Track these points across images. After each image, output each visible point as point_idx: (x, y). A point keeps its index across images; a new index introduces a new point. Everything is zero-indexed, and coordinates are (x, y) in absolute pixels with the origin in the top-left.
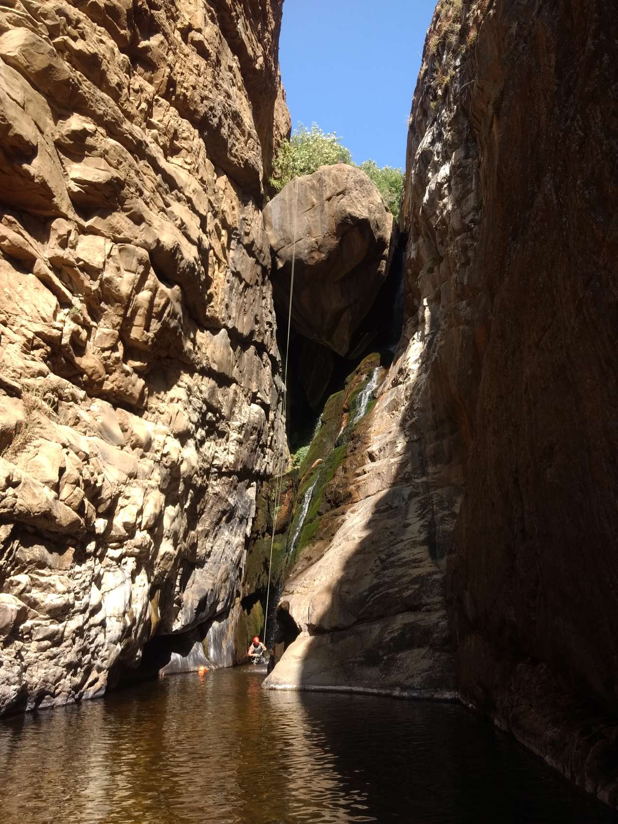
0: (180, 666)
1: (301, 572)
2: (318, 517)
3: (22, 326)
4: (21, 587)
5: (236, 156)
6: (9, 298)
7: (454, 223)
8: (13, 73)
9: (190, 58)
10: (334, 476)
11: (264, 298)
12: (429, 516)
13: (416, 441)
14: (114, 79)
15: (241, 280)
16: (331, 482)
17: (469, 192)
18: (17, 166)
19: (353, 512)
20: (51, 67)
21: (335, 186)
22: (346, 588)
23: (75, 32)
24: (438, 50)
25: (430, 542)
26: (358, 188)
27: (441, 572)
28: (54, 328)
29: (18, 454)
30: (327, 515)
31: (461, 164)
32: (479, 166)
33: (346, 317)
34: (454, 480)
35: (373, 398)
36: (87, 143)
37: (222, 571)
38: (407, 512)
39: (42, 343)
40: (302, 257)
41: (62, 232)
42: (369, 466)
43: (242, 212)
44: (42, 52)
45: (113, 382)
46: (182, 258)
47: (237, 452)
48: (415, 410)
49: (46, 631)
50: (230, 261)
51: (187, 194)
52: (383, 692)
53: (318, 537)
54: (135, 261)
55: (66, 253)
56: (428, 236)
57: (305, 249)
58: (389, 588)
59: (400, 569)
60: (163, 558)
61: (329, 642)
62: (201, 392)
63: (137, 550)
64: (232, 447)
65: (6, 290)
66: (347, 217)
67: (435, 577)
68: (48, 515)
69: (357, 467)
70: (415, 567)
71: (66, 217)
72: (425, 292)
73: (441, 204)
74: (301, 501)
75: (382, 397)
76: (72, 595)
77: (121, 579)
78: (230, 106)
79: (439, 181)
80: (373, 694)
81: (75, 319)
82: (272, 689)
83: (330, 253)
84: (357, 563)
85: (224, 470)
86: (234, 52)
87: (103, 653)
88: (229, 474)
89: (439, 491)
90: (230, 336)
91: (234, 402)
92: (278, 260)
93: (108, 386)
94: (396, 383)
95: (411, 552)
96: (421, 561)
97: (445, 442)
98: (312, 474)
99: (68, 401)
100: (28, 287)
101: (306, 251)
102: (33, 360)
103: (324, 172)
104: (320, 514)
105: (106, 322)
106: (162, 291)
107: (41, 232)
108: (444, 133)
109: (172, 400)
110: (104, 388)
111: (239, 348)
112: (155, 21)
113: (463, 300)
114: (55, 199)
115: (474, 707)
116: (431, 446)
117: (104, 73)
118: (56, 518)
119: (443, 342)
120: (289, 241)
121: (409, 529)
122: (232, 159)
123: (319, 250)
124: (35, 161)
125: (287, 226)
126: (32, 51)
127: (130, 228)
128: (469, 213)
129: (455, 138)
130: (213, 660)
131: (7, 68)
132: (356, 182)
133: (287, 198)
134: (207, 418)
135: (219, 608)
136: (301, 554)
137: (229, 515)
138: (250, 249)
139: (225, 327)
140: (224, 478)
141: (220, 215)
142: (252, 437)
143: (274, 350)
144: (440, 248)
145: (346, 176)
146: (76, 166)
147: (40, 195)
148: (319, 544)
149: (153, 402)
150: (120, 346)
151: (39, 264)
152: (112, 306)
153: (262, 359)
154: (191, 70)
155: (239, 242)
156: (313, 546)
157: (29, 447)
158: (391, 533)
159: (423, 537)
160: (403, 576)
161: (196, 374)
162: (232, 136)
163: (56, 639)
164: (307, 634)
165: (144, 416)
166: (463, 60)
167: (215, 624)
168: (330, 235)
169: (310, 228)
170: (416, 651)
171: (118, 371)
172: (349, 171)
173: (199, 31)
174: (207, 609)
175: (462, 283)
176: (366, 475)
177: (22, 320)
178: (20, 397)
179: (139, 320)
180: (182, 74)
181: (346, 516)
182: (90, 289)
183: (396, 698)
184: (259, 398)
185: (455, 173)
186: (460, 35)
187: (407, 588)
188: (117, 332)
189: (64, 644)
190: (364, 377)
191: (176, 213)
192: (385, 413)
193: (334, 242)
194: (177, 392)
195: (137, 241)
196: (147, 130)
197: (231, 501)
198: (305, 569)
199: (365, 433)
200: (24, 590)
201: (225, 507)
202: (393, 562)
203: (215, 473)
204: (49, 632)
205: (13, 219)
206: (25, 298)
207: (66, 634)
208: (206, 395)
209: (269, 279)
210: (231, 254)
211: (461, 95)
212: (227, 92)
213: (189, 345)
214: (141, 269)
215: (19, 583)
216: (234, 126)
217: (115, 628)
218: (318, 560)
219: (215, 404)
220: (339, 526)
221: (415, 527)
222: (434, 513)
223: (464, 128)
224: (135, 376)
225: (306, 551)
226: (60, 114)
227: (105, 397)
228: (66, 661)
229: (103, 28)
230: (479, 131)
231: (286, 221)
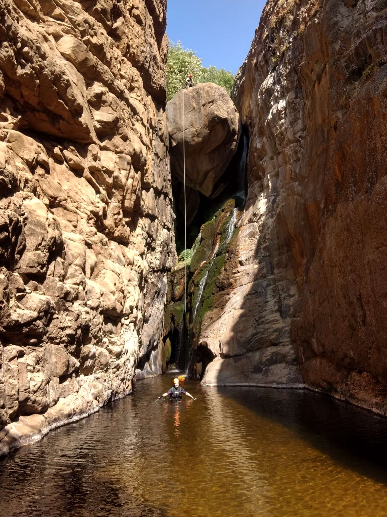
0: (141, 376)
1: (209, 326)
2: (212, 296)
3: (84, 208)
4: (107, 344)
5: (155, 83)
6: (77, 193)
7: (289, 135)
8: (71, 66)
9: (134, 28)
10: (220, 273)
11: (167, 165)
12: (278, 296)
13: (268, 256)
14: (108, 55)
15: (158, 157)
16: (219, 277)
17: (298, 119)
18: (76, 120)
19: (234, 294)
20: (86, 59)
21: (207, 97)
22: (239, 335)
23: (92, 32)
24: (276, 25)
25: (280, 310)
26: (221, 99)
27: (288, 326)
28: (97, 207)
29: (96, 278)
30: (217, 294)
31: (293, 101)
32: (304, 105)
33: (211, 175)
34: (289, 277)
35: (237, 229)
36: (102, 99)
37: (156, 324)
38: (266, 295)
39: (93, 216)
40: (188, 139)
41: (95, 153)
42: (240, 268)
43: (157, 116)
44: (82, 50)
45: (118, 231)
46: (143, 156)
47: (161, 258)
48: (267, 239)
49: (115, 364)
50: (153, 146)
51: (141, 116)
52: (267, 385)
53: (214, 307)
54: (126, 163)
55: (96, 164)
56: (270, 138)
57: (189, 135)
58: (262, 335)
59: (267, 325)
60: (139, 321)
61: (233, 362)
62: (146, 228)
63: (134, 319)
64: (158, 256)
65: (75, 189)
66: (215, 117)
67: (286, 329)
68: (114, 309)
69: (233, 269)
70: (275, 324)
71: (95, 143)
72: (268, 170)
73: (280, 123)
74: (198, 285)
75: (242, 228)
76: (122, 346)
77: (131, 335)
78: (152, 52)
79: (279, 109)
80: (261, 387)
81: (103, 200)
82: (208, 386)
83: (204, 138)
84: (243, 321)
85: (155, 269)
86: (150, 15)
87: (130, 373)
88: (157, 271)
89: (281, 283)
90: (155, 192)
91: (157, 229)
92: (172, 140)
93: (116, 234)
94: (251, 221)
95: (271, 316)
96: (277, 321)
97: (284, 257)
98: (202, 270)
99: (105, 246)
100: (83, 186)
101: (190, 136)
102: (92, 226)
103: (200, 88)
104: (213, 294)
105: (115, 199)
106: (136, 177)
107: (83, 152)
108: (282, 80)
109: (138, 235)
110: (115, 235)
111: (157, 197)
112: (120, 10)
113: (295, 182)
114: (91, 134)
115: (319, 391)
116: (276, 259)
117: (105, 53)
118: (117, 309)
119: (284, 204)
120: (179, 130)
121: (268, 303)
122: (153, 85)
123: (198, 135)
124: (83, 115)
125: (178, 120)
126: (77, 50)
127: (122, 144)
128: (298, 132)
129: (290, 85)
130: (154, 371)
131: (69, 64)
132: (220, 95)
133: (177, 103)
134: (148, 242)
135: (155, 344)
136: (205, 315)
137: (158, 293)
138: (161, 138)
139: (153, 187)
140: (155, 274)
141: (149, 121)
142: (165, 249)
143: (171, 196)
144: (278, 147)
145: (214, 92)
146: (97, 112)
147: (85, 133)
148: (215, 311)
149: (132, 239)
150: (121, 212)
151: (86, 172)
152: (118, 190)
153: (166, 202)
154: (136, 36)
155: (157, 135)
156: (212, 311)
157: (100, 275)
158: (259, 306)
159: (276, 308)
160: (269, 328)
161: (143, 218)
162: (154, 71)
163: (118, 367)
164: (220, 358)
165: (129, 247)
166: (295, 39)
167: (153, 352)
168: (204, 127)
169: (192, 122)
170: (279, 365)
171: (121, 225)
172: (216, 88)
173: (137, 8)
174: (151, 345)
175: (295, 172)
176: (239, 274)
177: (83, 205)
178: (92, 248)
179: (128, 196)
180: (132, 39)
181: (231, 296)
182: (109, 183)
183: (274, 388)
184: (166, 225)
185: (289, 106)
186: (293, 23)
187: (272, 335)
188: (120, 204)
189: (120, 370)
190: (228, 214)
191: (138, 130)
192: (247, 239)
193: (207, 131)
194: (138, 230)
195: (126, 152)
196: (122, 80)
197: (159, 286)
198: (211, 324)
199: (235, 249)
200: (108, 346)
201: (157, 290)
202: (263, 321)
203: (151, 271)
204: (116, 365)
205: (74, 149)
206: (83, 192)
207: (121, 365)
208: (147, 229)
209: (169, 153)
210: (154, 142)
211: (293, 60)
212: (150, 44)
213: (142, 203)
214: (129, 168)
215: (106, 343)
216: (154, 65)
217: (132, 360)
218: (218, 319)
219: (151, 233)
220: (227, 301)
221: (272, 304)
222: (280, 295)
223: (294, 80)
224: (126, 226)
225: (208, 314)
226: (89, 84)
227: (114, 239)
228: (122, 377)
229: (100, 24)
230: (304, 83)
231: (177, 117)
